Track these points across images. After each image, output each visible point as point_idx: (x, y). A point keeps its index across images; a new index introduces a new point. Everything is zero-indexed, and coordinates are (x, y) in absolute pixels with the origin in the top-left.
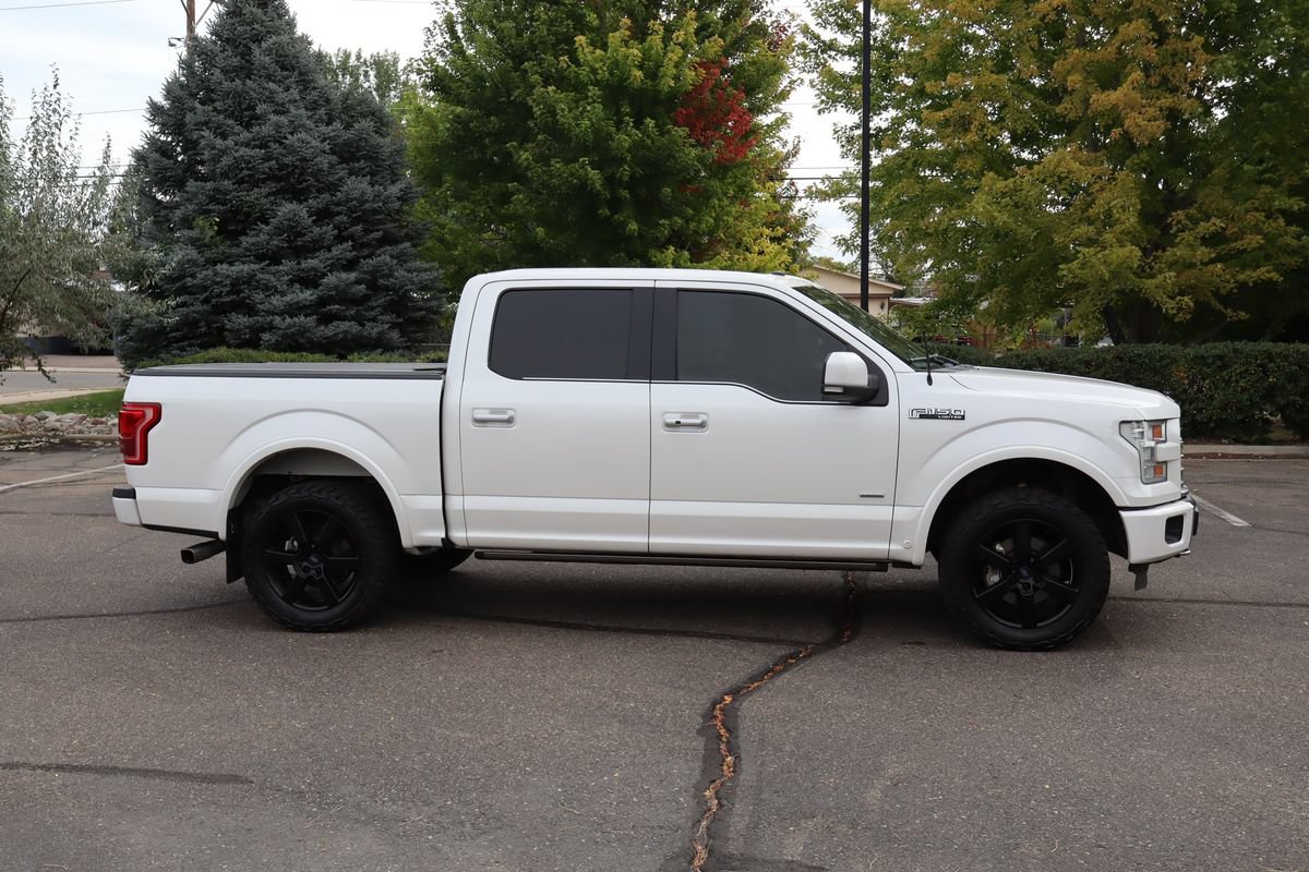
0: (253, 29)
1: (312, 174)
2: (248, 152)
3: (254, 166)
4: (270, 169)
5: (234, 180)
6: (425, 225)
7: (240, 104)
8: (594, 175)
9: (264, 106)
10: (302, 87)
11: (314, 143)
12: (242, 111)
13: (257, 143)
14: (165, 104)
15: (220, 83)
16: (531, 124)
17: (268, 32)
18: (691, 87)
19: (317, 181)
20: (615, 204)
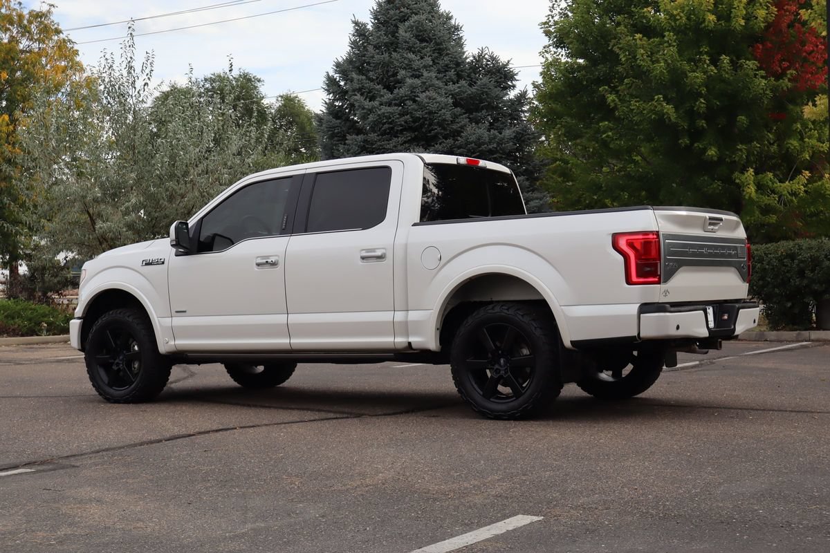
0: (402, 12)
1: (439, 124)
2: (390, 109)
3: (393, 120)
4: (406, 122)
5: (379, 133)
6: (542, 161)
7: (388, 71)
8: (669, 109)
9: (404, 72)
10: (436, 55)
11: (439, 99)
12: (390, 77)
13: (397, 102)
14: (337, 76)
15: (373, 57)
16: (620, 68)
17: (412, 13)
18: (762, 25)
19: (444, 129)
20: (696, 134)
